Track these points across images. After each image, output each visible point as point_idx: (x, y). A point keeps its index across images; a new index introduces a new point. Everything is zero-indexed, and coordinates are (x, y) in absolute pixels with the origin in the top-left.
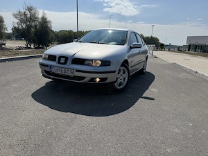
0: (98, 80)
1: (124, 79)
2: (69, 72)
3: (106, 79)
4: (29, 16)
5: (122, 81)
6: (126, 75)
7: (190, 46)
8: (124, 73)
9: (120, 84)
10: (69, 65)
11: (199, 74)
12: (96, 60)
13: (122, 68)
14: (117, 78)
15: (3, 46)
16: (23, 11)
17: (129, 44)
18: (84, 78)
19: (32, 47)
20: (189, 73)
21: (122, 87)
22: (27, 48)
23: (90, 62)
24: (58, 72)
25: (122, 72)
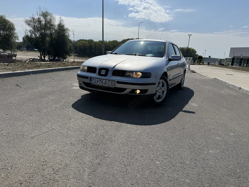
0: (138, 92)
1: (163, 92)
2: (109, 84)
3: (146, 91)
4: (43, 23)
5: (161, 94)
6: (165, 89)
7: (233, 59)
8: (163, 86)
9: (159, 97)
10: (110, 77)
11: (243, 90)
12: (136, 72)
13: (162, 81)
14: (157, 91)
15: (14, 58)
16: (36, 17)
17: (168, 56)
18: (125, 89)
19: (47, 58)
20: (231, 89)
21: (160, 100)
22: (41, 60)
23: (131, 74)
24: (98, 84)
25: (161, 85)
